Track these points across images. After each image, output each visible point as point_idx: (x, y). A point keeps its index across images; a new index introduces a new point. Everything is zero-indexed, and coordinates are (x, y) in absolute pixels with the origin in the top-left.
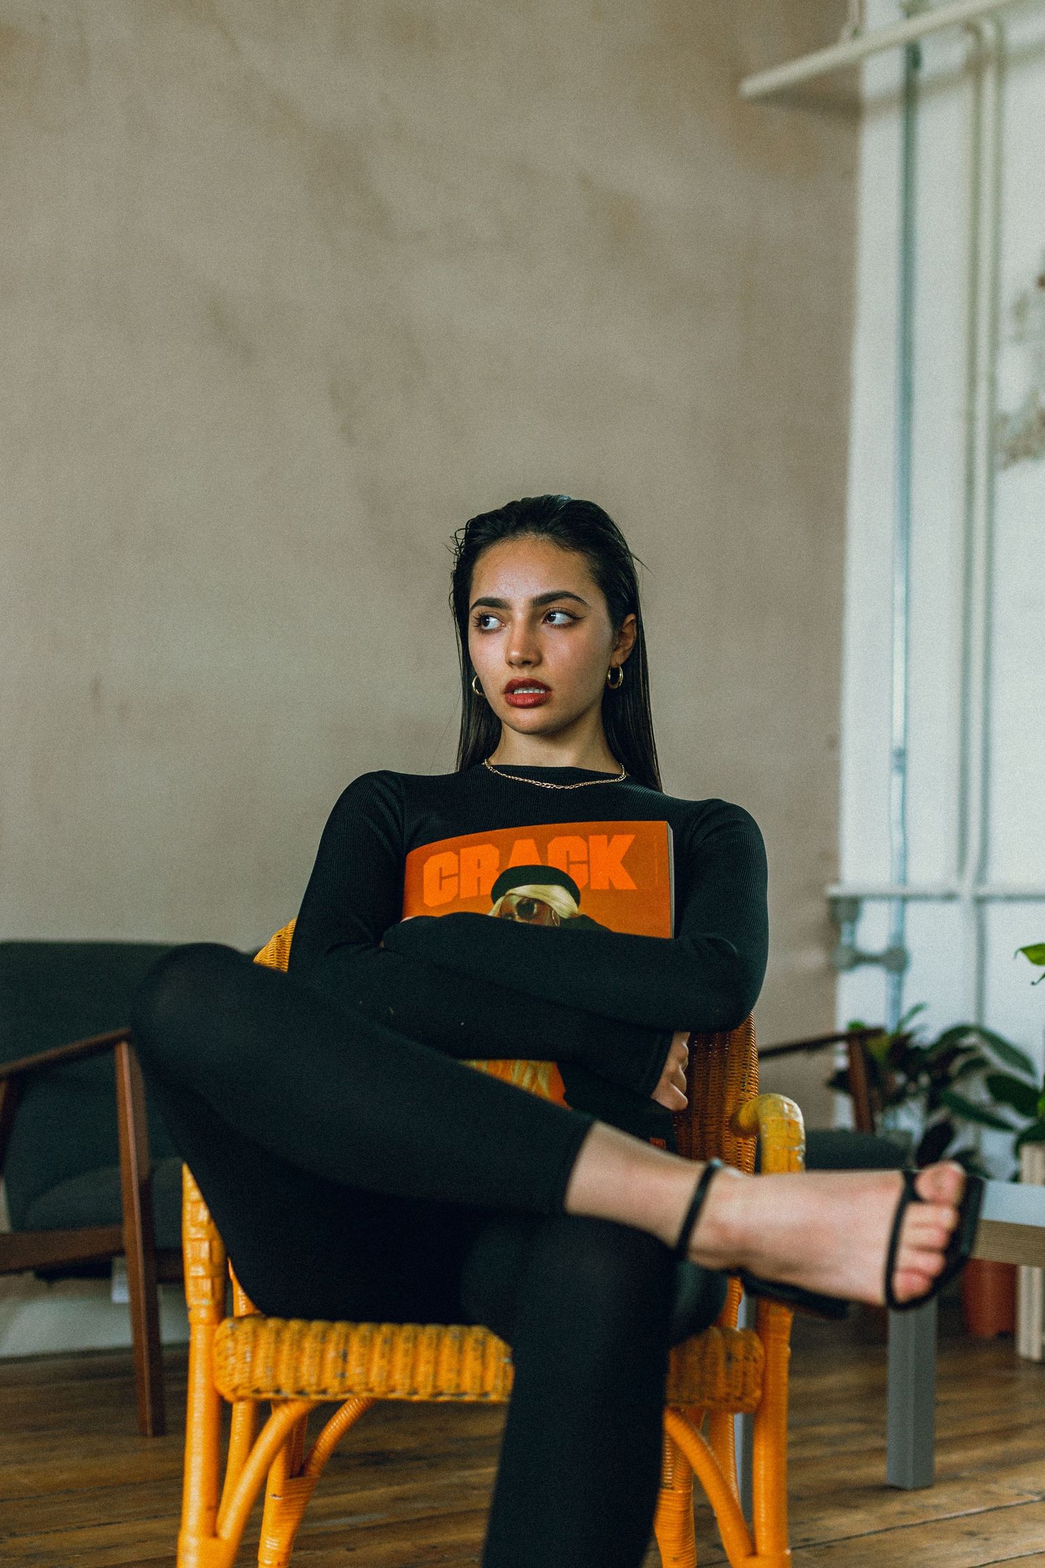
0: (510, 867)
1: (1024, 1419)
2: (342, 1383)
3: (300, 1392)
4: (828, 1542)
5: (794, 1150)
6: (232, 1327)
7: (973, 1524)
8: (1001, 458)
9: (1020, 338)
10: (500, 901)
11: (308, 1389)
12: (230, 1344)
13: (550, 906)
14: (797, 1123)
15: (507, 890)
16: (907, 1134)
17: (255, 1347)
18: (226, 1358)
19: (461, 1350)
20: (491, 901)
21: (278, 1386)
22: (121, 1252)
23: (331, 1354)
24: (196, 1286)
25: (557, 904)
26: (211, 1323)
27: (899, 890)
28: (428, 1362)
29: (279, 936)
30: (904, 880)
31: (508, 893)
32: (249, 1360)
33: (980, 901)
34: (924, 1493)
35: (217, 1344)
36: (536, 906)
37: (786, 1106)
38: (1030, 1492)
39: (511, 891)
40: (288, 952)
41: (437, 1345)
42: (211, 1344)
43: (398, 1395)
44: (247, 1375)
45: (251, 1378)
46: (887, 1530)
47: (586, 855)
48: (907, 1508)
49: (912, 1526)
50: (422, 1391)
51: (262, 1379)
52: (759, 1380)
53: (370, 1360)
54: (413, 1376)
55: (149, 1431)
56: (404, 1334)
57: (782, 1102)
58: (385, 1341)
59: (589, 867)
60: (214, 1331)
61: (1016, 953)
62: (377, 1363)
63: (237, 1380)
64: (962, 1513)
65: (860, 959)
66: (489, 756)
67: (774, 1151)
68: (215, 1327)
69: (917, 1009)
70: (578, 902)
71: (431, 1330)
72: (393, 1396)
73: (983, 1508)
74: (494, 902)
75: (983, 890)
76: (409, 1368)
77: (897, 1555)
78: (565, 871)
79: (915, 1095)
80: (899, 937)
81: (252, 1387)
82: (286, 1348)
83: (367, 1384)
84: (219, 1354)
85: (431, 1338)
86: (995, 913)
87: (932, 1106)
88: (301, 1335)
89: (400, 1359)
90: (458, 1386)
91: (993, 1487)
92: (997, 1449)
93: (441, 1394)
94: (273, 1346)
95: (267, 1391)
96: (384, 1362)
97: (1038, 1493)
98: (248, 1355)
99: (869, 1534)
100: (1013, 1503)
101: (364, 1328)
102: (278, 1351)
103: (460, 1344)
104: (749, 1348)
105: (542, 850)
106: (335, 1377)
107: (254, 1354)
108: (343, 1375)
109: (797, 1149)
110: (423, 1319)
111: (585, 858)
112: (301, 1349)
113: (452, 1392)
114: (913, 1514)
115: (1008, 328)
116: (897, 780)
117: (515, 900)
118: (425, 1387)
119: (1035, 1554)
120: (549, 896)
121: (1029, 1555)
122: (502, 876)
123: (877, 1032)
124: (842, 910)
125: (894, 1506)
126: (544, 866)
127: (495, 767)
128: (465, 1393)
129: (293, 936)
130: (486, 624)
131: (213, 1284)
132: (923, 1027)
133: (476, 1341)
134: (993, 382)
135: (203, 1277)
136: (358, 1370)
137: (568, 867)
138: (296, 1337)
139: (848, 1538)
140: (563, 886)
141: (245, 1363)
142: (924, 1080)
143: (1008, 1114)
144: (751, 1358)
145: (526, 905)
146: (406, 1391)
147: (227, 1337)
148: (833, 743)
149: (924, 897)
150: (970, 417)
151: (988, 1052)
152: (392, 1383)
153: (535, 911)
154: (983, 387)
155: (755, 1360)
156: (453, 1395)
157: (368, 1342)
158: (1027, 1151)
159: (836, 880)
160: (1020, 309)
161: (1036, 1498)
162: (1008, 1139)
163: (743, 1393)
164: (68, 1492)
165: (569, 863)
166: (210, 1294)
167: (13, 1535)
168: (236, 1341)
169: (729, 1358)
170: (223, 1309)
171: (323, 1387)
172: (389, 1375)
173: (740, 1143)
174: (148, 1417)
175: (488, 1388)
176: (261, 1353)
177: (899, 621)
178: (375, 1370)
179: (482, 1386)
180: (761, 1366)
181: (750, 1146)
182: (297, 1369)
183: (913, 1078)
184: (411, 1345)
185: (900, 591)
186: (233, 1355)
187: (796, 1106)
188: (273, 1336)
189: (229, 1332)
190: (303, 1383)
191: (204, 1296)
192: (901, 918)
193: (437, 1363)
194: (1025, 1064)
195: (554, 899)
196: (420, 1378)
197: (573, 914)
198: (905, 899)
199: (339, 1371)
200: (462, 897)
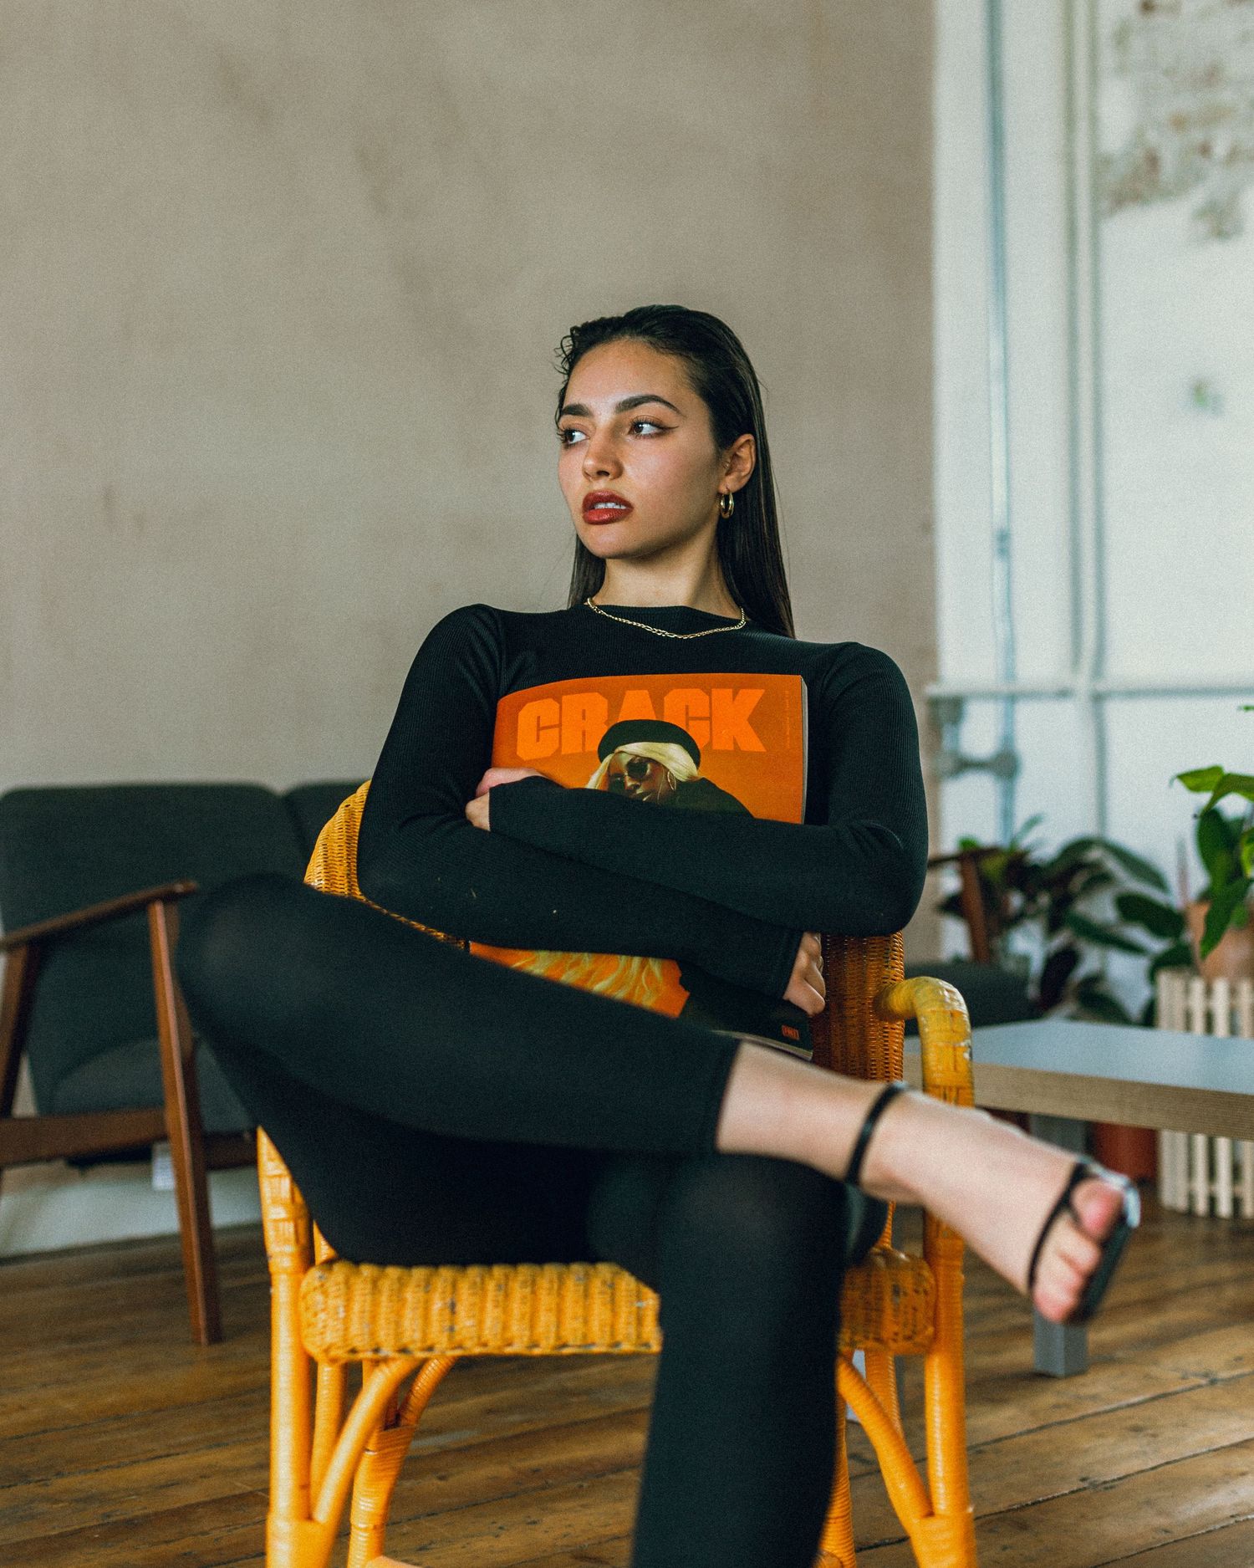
0: (620, 720)
1: (1177, 1282)
2: (451, 1338)
3: (404, 1350)
4: (978, 1445)
5: (960, 1047)
6: (320, 1277)
7: (1138, 1417)
8: (1105, 204)
9: (1122, 69)
10: (608, 759)
11: (411, 1347)
12: (319, 1298)
13: (665, 767)
14: (961, 1013)
15: (616, 747)
16: (1025, 959)
17: (349, 1301)
18: (316, 1314)
19: (587, 1294)
20: (598, 760)
21: (377, 1344)
22: (164, 1138)
23: (437, 1305)
24: (277, 1230)
25: (674, 765)
26: (297, 1273)
27: (1004, 688)
28: (550, 1310)
29: (347, 806)
30: (1010, 674)
31: (617, 750)
32: (342, 1315)
33: (1098, 699)
34: (1080, 1380)
35: (304, 1297)
36: (649, 766)
37: (946, 993)
38: (1196, 1375)
39: (621, 748)
40: (358, 824)
41: (560, 1288)
42: (297, 1297)
43: (517, 1348)
44: (341, 1333)
45: (345, 1338)
46: (1042, 1428)
47: (707, 708)
48: (1062, 1400)
49: (1069, 1421)
50: (543, 1343)
51: (359, 1338)
52: (931, 1314)
53: (482, 1309)
54: (532, 1327)
55: (203, 1338)
56: (520, 1278)
57: (941, 988)
58: (499, 1287)
59: (711, 723)
60: (298, 1284)
61: (1171, 781)
62: (491, 1314)
63: (330, 1337)
64: (1124, 1403)
65: (964, 765)
66: (594, 595)
67: (936, 1046)
68: (301, 1276)
69: (1033, 822)
70: (697, 763)
71: (550, 1271)
72: (508, 1350)
73: (1148, 1396)
74: (601, 761)
75: (1101, 687)
76: (527, 1316)
77: (1056, 1459)
78: (685, 729)
79: (1033, 917)
80: (1008, 740)
81: (347, 1346)
82: (384, 1298)
83: (479, 1338)
84: (307, 1309)
85: (551, 1282)
86: (1115, 711)
87: (1053, 927)
88: (402, 1284)
89: (517, 1307)
90: (585, 1336)
91: (1155, 1371)
92: (1152, 1323)
93: (565, 1345)
94: (368, 1298)
95: (367, 1351)
96: (498, 1312)
97: (1206, 1375)
98: (341, 1309)
99: (1021, 1434)
100: (1178, 1388)
101: (474, 1272)
102: (375, 1304)
103: (585, 1287)
104: (919, 1276)
105: (657, 701)
106: (441, 1332)
107: (348, 1308)
108: (452, 1329)
109: (963, 1044)
110: (539, 1257)
111: (708, 715)
112: (402, 1301)
113: (579, 1343)
114: (1067, 1406)
115: (1108, 58)
116: (999, 567)
117: (625, 759)
118: (547, 1338)
119: (1210, 1451)
120: (664, 755)
121: (1203, 1453)
122: (611, 730)
123: (992, 852)
124: (943, 712)
125: (1047, 1398)
126: (659, 721)
127: (600, 607)
128: (593, 1344)
129: (365, 805)
130: (572, 438)
131: (296, 1226)
132: (1040, 843)
133: (604, 1283)
134: (1094, 120)
135: (284, 1220)
136: (469, 1323)
137: (687, 724)
138: (396, 1286)
139: (999, 1440)
140: (681, 744)
141: (337, 1319)
142: (1044, 900)
143: (1137, 934)
144: (921, 1290)
145: (638, 767)
146: (526, 1344)
147: (315, 1289)
148: (927, 527)
149: (1034, 695)
150: (1070, 161)
151: (1112, 865)
152: (508, 1335)
153: (648, 771)
154: (1082, 125)
155: (926, 1292)
156: (580, 1346)
157: (480, 1290)
158: (1165, 978)
159: (934, 677)
160: (1121, 37)
161: (1203, 1382)
162: (1141, 964)
163: (914, 1332)
164: (118, 1418)
165: (688, 719)
166: (292, 1237)
167: (59, 1474)
168: (325, 1293)
169: (896, 1291)
170: (308, 1258)
171: (429, 1343)
172: (505, 1327)
173: (887, 1028)
174: (202, 1323)
175: (619, 1338)
176: (356, 1307)
177: (996, 389)
178: (488, 1323)
179: (612, 1335)
180: (931, 1299)
181: (897, 1031)
182: (398, 1324)
183: (1031, 898)
184: (528, 1290)
185: (996, 353)
186: (323, 1310)
187: (955, 990)
188: (369, 1286)
189: (317, 1283)
190: (406, 1339)
191: (286, 1241)
192: (1009, 720)
193: (559, 1311)
194: (1157, 880)
195: (671, 759)
196: (540, 1329)
197: (692, 777)
198: (1012, 698)
199: (447, 1324)
200: (563, 753)
